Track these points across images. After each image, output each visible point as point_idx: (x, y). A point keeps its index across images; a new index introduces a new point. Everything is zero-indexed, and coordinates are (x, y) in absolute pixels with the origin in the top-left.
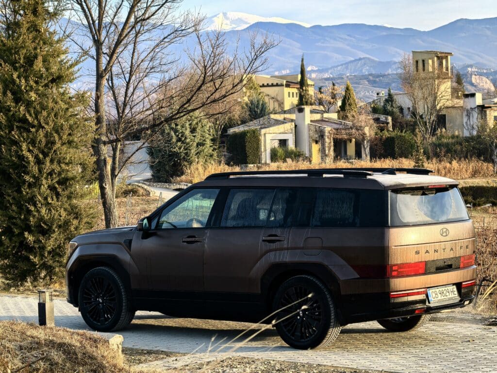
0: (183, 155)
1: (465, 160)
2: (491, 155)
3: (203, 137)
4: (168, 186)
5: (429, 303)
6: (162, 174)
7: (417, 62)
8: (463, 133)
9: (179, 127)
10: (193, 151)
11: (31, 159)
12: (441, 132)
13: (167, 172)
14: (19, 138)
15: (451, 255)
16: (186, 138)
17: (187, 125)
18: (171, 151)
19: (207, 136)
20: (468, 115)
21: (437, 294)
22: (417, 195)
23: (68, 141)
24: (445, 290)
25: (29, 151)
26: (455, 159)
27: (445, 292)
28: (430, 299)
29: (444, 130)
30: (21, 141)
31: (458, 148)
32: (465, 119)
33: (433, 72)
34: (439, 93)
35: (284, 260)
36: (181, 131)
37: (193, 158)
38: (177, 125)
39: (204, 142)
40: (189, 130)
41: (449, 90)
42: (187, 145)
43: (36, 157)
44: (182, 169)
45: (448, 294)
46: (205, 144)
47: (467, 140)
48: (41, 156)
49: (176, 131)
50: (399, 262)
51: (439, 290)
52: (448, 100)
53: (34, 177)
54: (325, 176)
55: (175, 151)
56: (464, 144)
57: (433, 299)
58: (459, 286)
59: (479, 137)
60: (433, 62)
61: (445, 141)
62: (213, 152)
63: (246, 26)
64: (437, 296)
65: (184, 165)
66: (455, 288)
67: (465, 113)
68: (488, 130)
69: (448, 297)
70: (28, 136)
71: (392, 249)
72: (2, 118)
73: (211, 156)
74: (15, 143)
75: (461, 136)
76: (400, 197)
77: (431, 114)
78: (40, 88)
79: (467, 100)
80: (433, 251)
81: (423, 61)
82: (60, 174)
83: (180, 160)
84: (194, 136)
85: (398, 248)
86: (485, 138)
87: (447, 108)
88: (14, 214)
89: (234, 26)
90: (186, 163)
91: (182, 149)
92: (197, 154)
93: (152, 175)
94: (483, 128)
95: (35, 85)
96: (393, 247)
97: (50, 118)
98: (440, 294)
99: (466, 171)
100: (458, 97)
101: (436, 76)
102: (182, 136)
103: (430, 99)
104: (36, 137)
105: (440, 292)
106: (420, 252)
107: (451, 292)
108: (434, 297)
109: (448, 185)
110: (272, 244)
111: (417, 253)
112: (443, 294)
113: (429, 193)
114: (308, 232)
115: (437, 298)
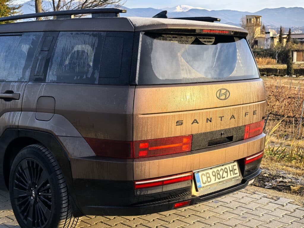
1: (264, 58)
2: (275, 56)
5: (197, 190)
7: (247, 19)
8: (264, 48)
12: (256, 47)
15: (232, 124)
20: (267, 41)
21: (209, 177)
24: (222, 169)
26: (260, 57)
27: (221, 173)
28: (198, 184)
29: (257, 46)
31: (262, 53)
32: (265, 42)
33: (253, 24)
34: (256, 31)
41: (260, 31)
45: (225, 175)
47: (266, 50)
51: (212, 170)
52: (259, 34)
54: (73, 17)
56: (264, 52)
57: (203, 185)
59: (270, 49)
60: (254, 19)
61: (257, 50)
63: (188, 10)
64: (209, 179)
67: (265, 40)
68: (274, 46)
71: (139, 118)
75: (263, 48)
76: (157, 43)
77: (252, 40)
79: (266, 34)
81: (250, 19)
85: (148, 118)
86: (273, 49)
87: (259, 37)
89: (183, 10)
94: (272, 45)
98: (215, 176)
99: (265, 62)
100: (263, 34)
101: (255, 25)
103: (252, 34)
105: (214, 174)
106: (184, 122)
107: (230, 171)
108: (204, 182)
109: (233, 31)
110: (7, 103)
111: (179, 123)
112: (219, 175)
113: (205, 42)
114: (42, 89)
115: (209, 182)
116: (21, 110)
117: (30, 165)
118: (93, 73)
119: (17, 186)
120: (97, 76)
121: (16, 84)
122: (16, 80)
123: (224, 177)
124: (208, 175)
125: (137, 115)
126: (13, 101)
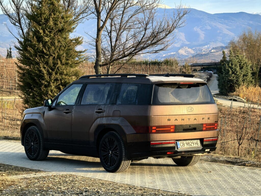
0: (235, 81)
3: (247, 71)
4: (226, 98)
5: (178, 149)
6: (224, 91)
9: (233, 66)
10: (241, 79)
11: (45, 72)
13: (226, 90)
14: (39, 60)
15: (195, 122)
16: (237, 72)
17: (238, 66)
18: (229, 79)
19: (249, 71)
21: (184, 144)
22: (174, 88)
23: (66, 63)
25: (44, 68)
27: (190, 143)
28: (178, 146)
30: (40, 63)
35: (104, 123)
36: (234, 68)
37: (240, 83)
38: (232, 65)
39: (247, 74)
40: (239, 67)
42: (237, 75)
43: (48, 71)
44: (235, 88)
46: (248, 75)
48: (50, 71)
49: (231, 68)
50: (156, 125)
51: (186, 142)
53: (47, 81)
54: (128, 77)
55: (231, 79)
57: (180, 147)
58: (202, 140)
62: (253, 80)
64: (184, 145)
65: (236, 87)
66: (199, 142)
69: (193, 146)
70: (44, 60)
71: (152, 117)
72: (31, 50)
73: (252, 82)
74: (38, 64)
76: (161, 89)
78: (52, 35)
80: (181, 119)
82: (61, 80)
83: (233, 83)
84: (242, 71)
85: (155, 117)
88: (38, 101)
90: (237, 85)
91: (235, 78)
92: (243, 81)
93: (219, 92)
95: (48, 33)
96: (152, 116)
97: (56, 50)
98: (187, 144)
102: (235, 71)
104: (48, 61)
105: (186, 143)
106: (171, 119)
107: (195, 143)
108: (181, 146)
109: (196, 83)
110: (99, 114)
111: (169, 120)
112: (189, 144)
113: (182, 87)
114: (115, 108)
115: (183, 146)
116: (106, 117)
117: (109, 140)
118: (136, 100)
119: (103, 150)
120: (137, 101)
121: (103, 106)
122: (103, 104)
123: (192, 145)
124: (183, 143)
125: (151, 116)
126: (102, 113)
